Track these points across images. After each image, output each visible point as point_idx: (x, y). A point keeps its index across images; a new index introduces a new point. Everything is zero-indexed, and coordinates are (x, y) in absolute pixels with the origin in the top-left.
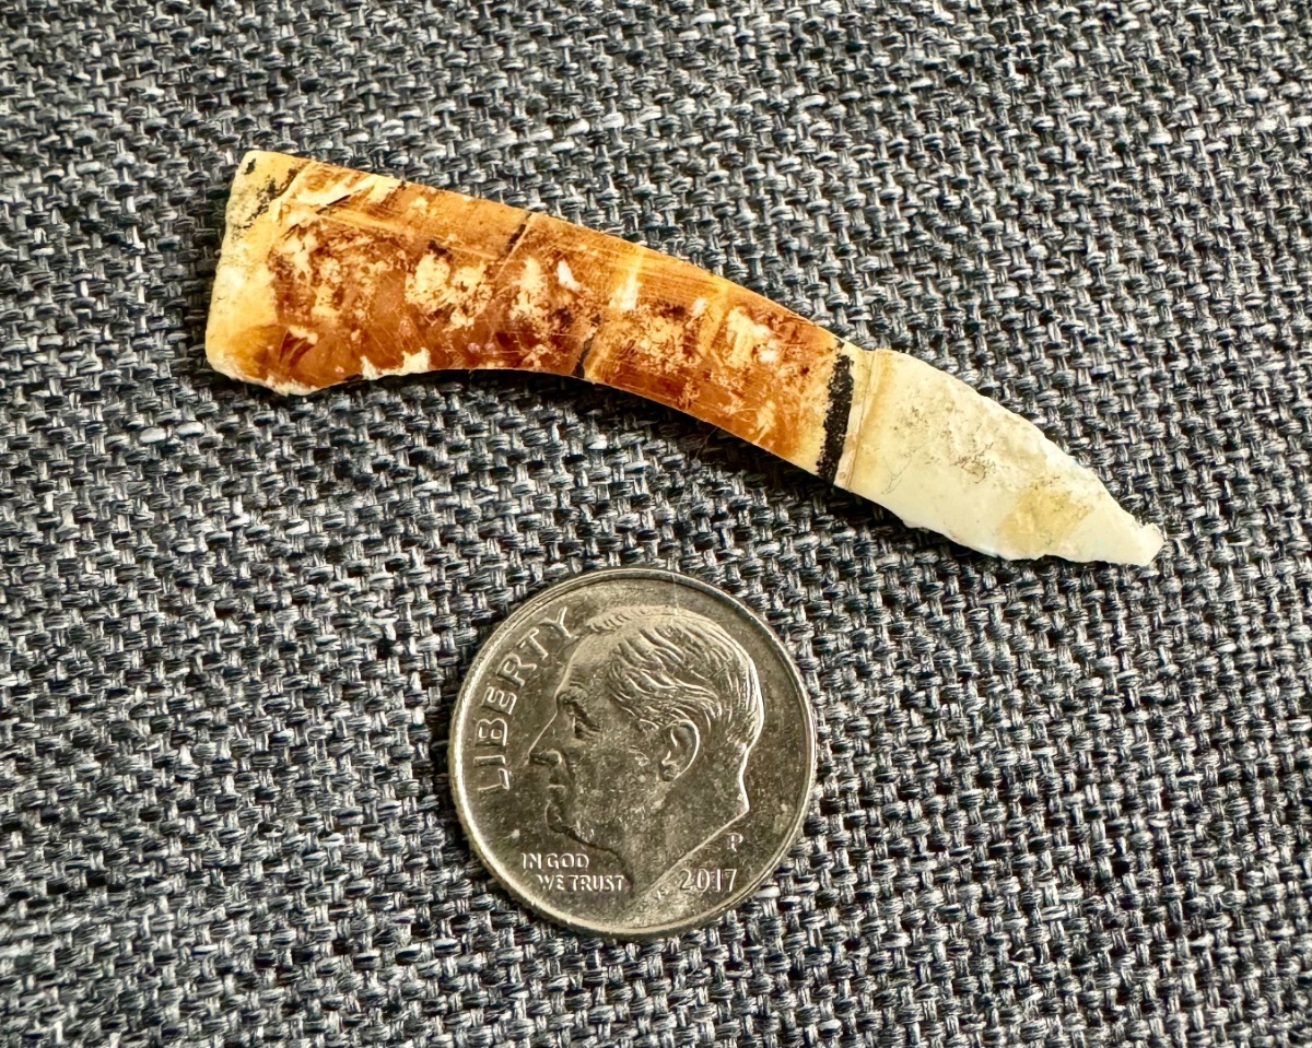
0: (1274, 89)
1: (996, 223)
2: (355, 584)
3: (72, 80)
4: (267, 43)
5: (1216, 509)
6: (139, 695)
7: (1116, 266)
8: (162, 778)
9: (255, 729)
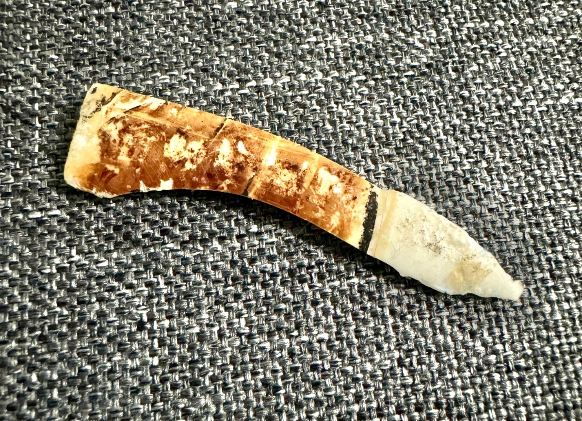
0: (567, 86)
1: (443, 137)
2: (129, 292)
3: (16, 49)
4: (109, 39)
5: (548, 275)
6: (14, 344)
7: (498, 159)
8: (21, 388)
9: (72, 364)
